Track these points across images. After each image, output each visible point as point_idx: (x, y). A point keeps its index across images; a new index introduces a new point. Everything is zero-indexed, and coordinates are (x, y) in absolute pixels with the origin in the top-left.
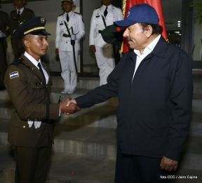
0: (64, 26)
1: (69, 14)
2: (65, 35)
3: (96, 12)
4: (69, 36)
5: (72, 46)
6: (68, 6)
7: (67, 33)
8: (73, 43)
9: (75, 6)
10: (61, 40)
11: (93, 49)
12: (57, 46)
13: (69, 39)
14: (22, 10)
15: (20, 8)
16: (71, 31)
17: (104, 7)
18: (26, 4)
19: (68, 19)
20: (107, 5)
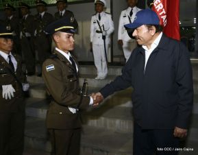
0: (97, 24)
1: (101, 14)
2: (97, 32)
3: (123, 13)
4: (101, 32)
5: (103, 41)
6: (100, 8)
7: (99, 30)
8: (104, 38)
9: (106, 8)
10: (94, 36)
11: (121, 42)
12: (91, 41)
13: (101, 34)
14: (63, 12)
15: (62, 10)
16: (102, 28)
17: (130, 9)
18: (66, 7)
19: (100, 18)
20: (132, 7)
